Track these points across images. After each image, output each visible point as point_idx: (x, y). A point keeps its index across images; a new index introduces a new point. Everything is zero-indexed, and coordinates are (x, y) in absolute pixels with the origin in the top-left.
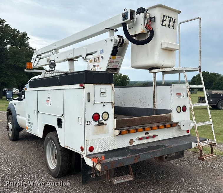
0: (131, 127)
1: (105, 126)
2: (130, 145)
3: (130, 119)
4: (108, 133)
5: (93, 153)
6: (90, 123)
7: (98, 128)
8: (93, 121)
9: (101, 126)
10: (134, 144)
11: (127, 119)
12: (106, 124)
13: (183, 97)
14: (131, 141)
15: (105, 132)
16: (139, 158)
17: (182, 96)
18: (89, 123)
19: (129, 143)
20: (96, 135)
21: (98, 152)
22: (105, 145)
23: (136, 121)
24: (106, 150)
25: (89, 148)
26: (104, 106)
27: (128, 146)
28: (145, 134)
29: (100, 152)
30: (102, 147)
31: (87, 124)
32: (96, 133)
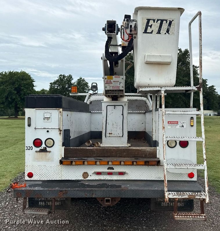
0: (83, 158)
1: (48, 153)
2: (83, 179)
3: (85, 149)
4: (52, 161)
5: (32, 179)
6: (30, 149)
7: (39, 154)
8: (33, 146)
9: (43, 153)
10: (89, 178)
11: (81, 149)
12: (50, 152)
13: (183, 126)
14: (85, 175)
15: (48, 160)
16: (67, 193)
17: (179, 125)
18: (28, 148)
19: (82, 176)
20: (37, 161)
21: (39, 179)
22: (47, 173)
23: (95, 152)
24: (48, 179)
25: (27, 173)
26: (48, 131)
27: (80, 179)
28: (108, 169)
29: (41, 179)
30: (44, 174)
31: (27, 149)
32: (36, 159)
